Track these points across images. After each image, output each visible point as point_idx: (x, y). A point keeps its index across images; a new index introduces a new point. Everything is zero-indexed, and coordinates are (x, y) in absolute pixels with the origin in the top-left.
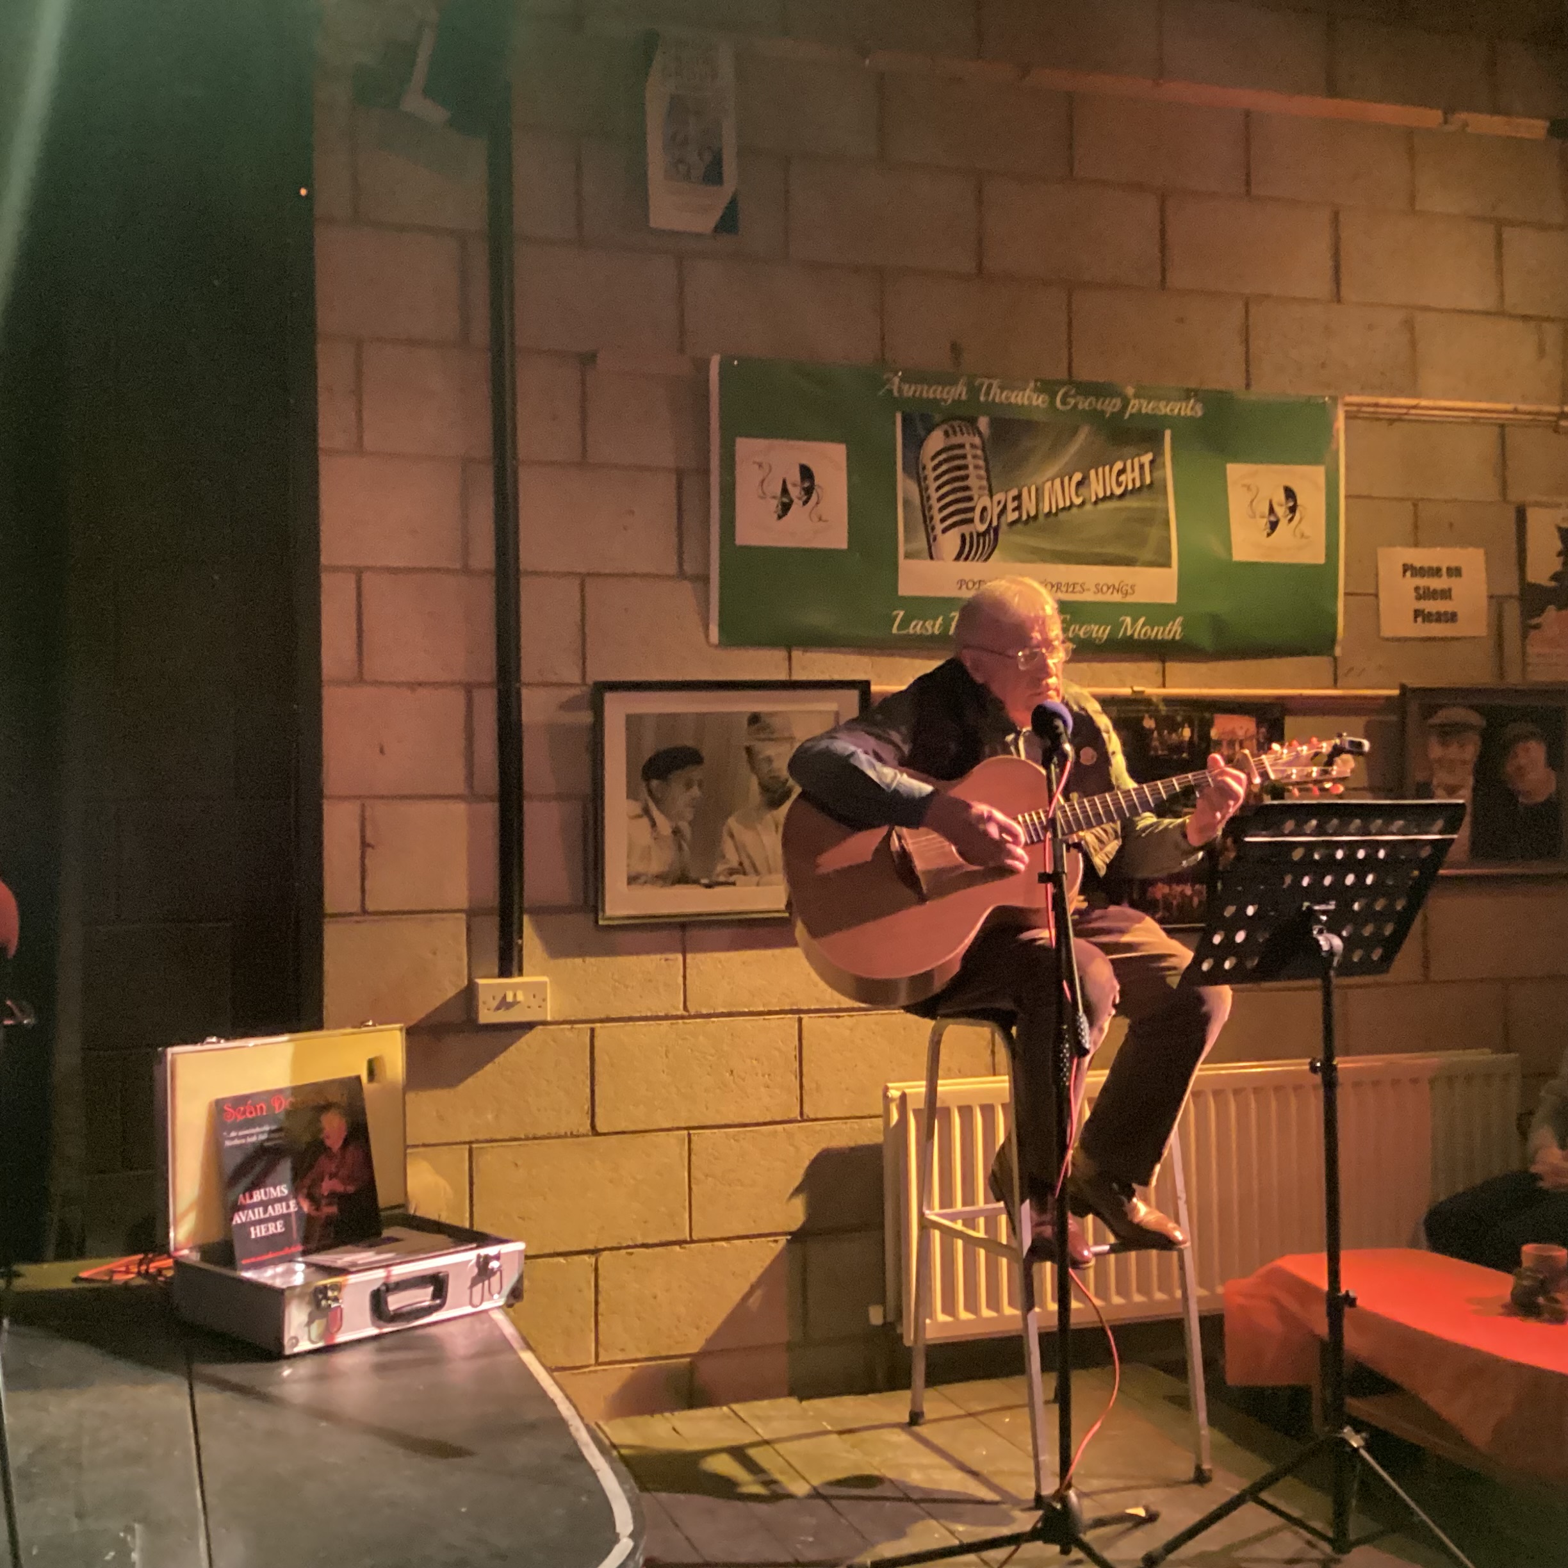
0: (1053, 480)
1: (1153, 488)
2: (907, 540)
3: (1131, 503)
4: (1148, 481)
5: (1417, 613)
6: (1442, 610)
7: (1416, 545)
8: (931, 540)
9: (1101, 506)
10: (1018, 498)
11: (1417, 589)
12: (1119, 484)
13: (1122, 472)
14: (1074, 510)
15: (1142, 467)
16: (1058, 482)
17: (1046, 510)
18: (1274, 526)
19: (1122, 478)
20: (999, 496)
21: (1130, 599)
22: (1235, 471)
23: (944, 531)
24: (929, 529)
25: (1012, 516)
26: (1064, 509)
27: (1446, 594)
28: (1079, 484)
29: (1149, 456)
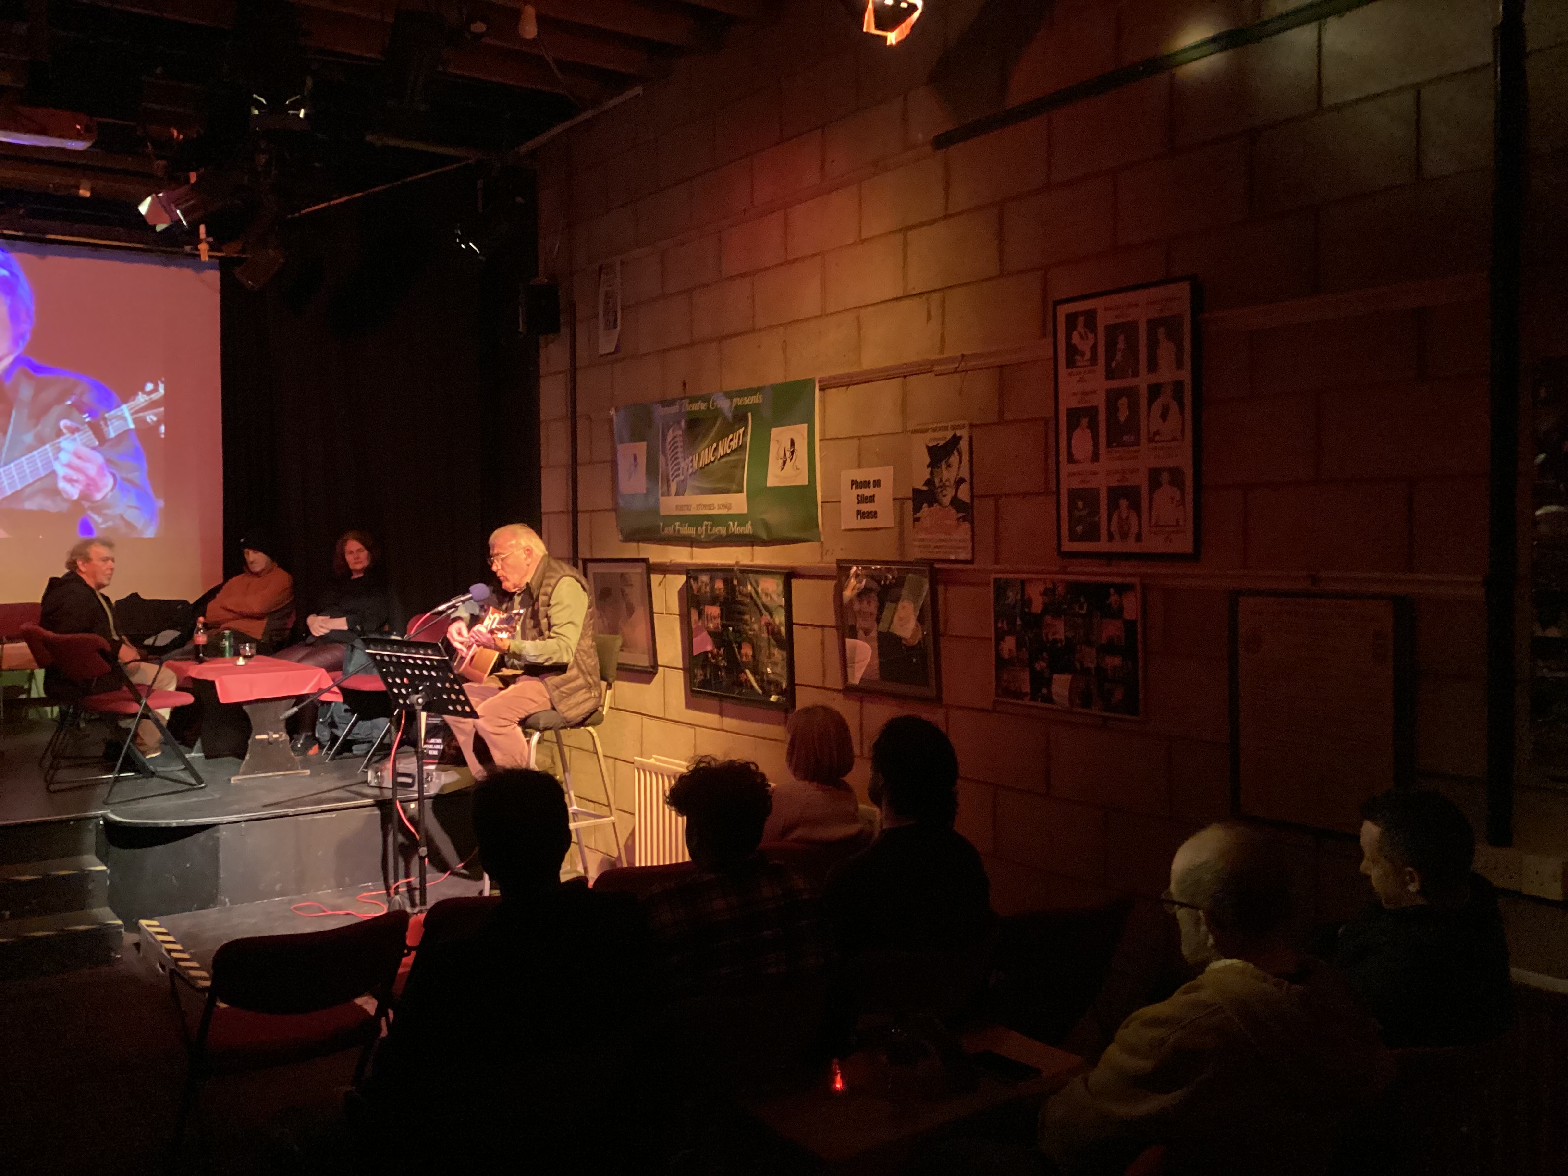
0: (705, 449)
1: (741, 448)
2: (662, 487)
3: (732, 458)
4: (740, 444)
5: (858, 512)
6: (870, 510)
7: (859, 466)
8: (669, 486)
9: (723, 460)
10: (692, 461)
11: (858, 496)
12: (729, 447)
13: (732, 440)
14: (711, 465)
15: (739, 435)
16: (707, 450)
17: (701, 466)
18: (784, 463)
19: (731, 444)
20: (687, 461)
21: (730, 512)
22: (774, 431)
23: (673, 480)
24: (668, 481)
25: (690, 471)
26: (707, 465)
27: (871, 499)
28: (715, 449)
29: (743, 429)
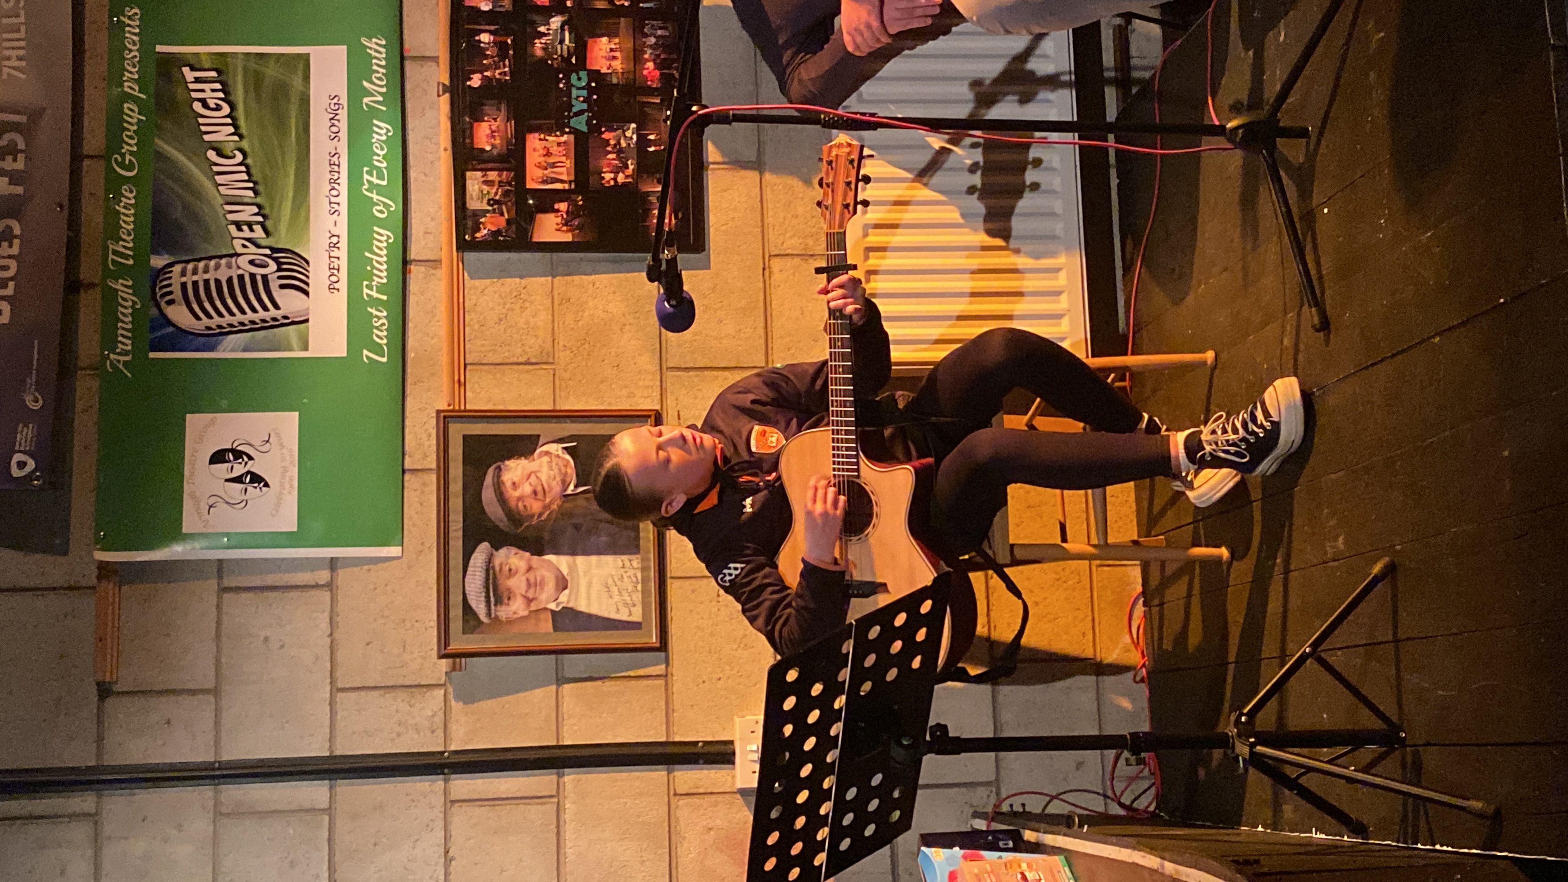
0: (217, 184)
1: (222, 68)
2: (288, 348)
3: (239, 96)
4: (214, 74)
8: (288, 321)
10: (238, 225)
12: (218, 108)
13: (204, 103)
14: (249, 161)
15: (197, 80)
16: (219, 179)
17: (250, 193)
19: (212, 103)
20: (238, 245)
21: (344, 101)
23: (277, 307)
24: (275, 324)
26: (248, 173)
28: (220, 154)
29: (186, 70)
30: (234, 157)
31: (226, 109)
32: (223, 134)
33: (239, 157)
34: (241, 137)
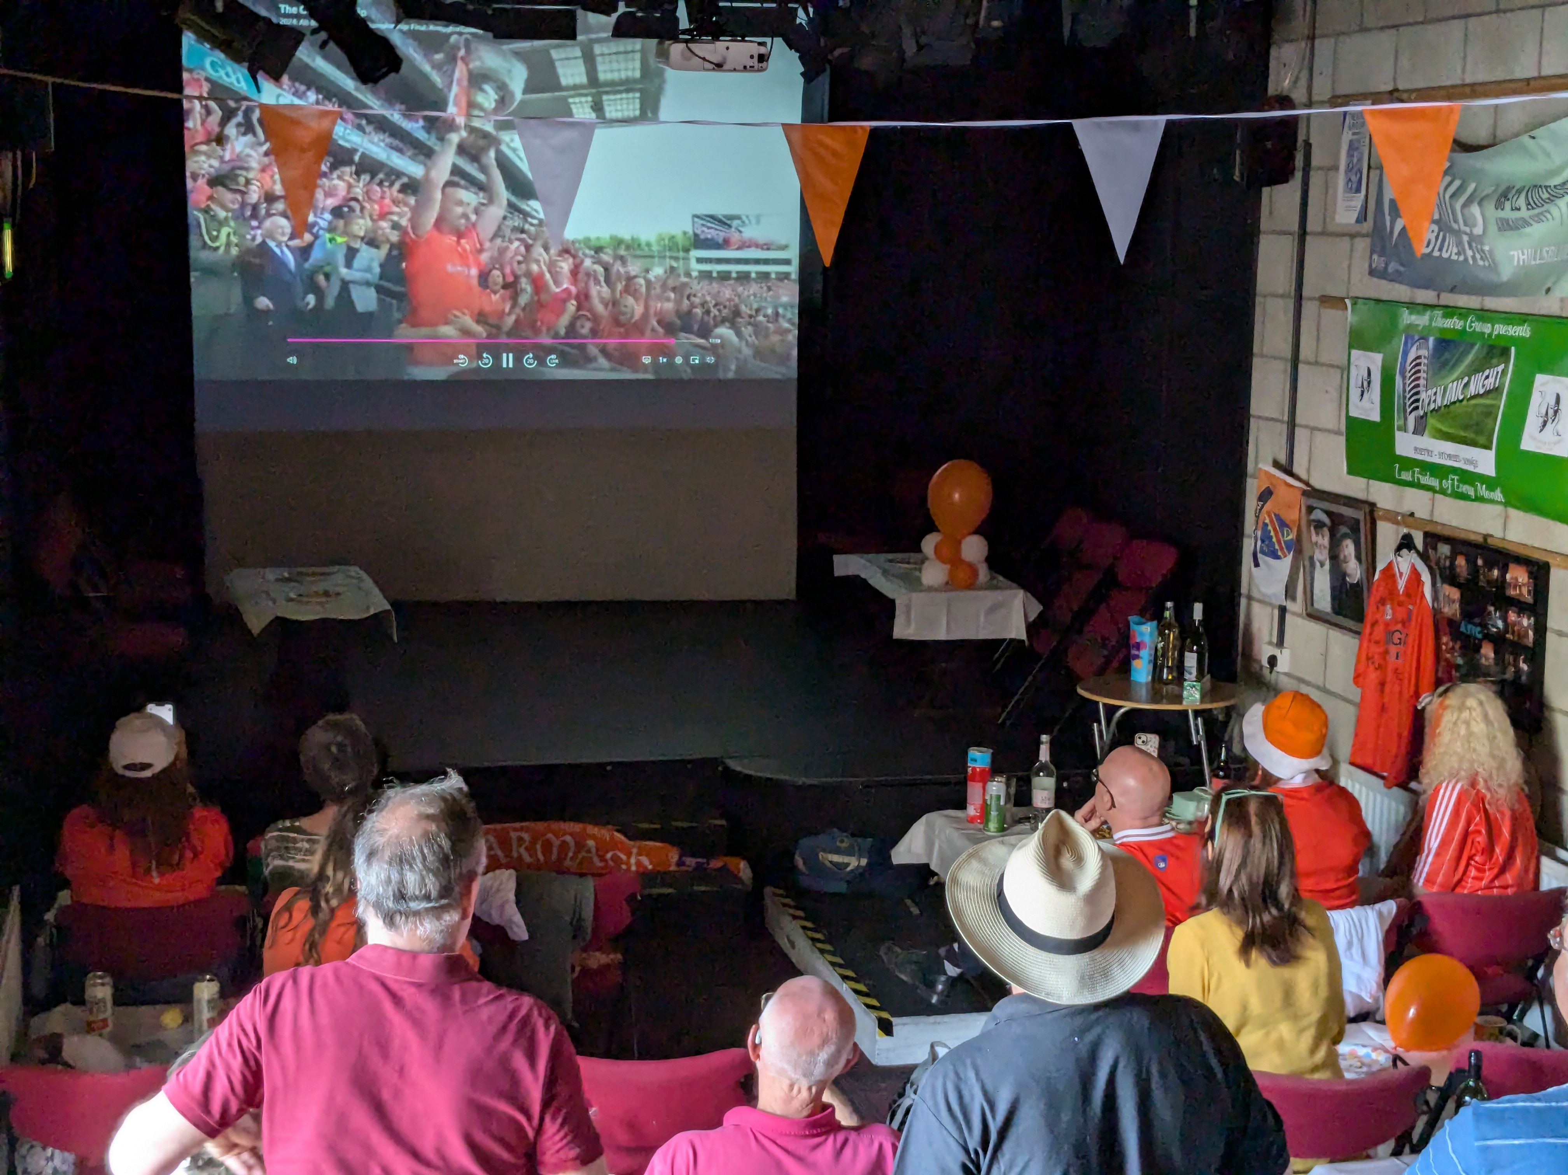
0: (1452, 382)
1: (1497, 391)
2: (1398, 419)
3: (1484, 401)
4: (1497, 386)
8: (1406, 419)
9: (1473, 402)
10: (1435, 394)
12: (1483, 386)
13: (1487, 377)
14: (1458, 404)
15: (1498, 371)
16: (1455, 383)
17: (1445, 402)
18: (1545, 424)
19: (1486, 382)
20: (1430, 392)
21: (1476, 470)
22: (1538, 378)
23: (1411, 413)
24: (1405, 411)
25: (1432, 406)
26: (1454, 403)
28: (1466, 385)
29: (1502, 366)
30: (1462, 393)
31: (1481, 392)
32: (1472, 390)
33: (1461, 398)
34: (1468, 400)
